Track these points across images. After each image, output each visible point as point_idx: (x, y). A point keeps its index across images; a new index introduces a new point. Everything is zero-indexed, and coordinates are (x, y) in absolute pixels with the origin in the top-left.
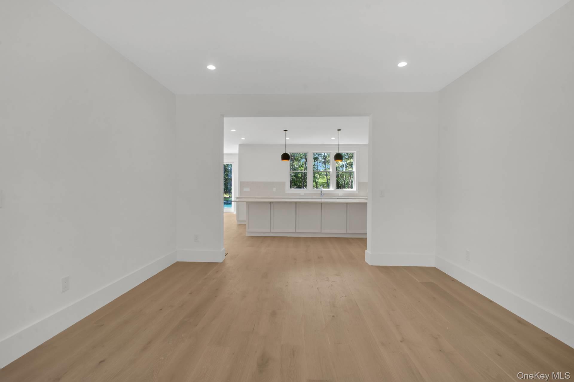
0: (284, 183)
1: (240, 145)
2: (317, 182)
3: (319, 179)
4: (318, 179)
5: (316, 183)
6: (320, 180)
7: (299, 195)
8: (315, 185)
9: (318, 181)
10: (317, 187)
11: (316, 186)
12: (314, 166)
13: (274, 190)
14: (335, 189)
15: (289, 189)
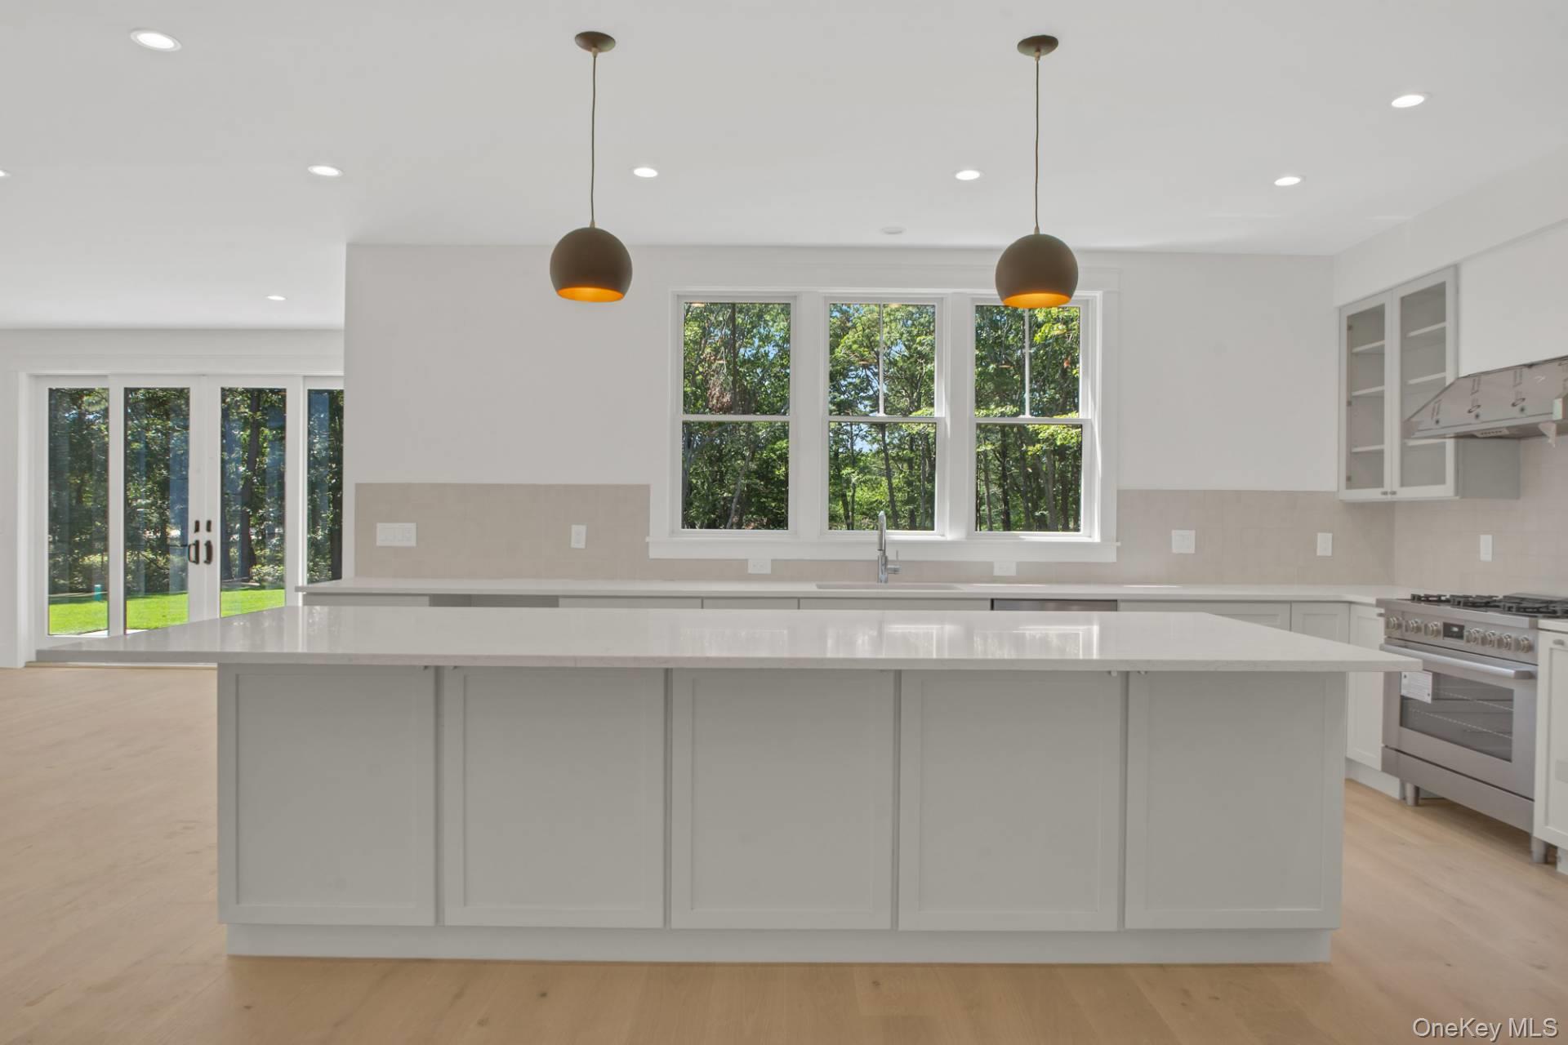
0: (637, 497)
1: (352, 247)
2: (849, 499)
3: (858, 489)
4: (854, 487)
5: (845, 504)
6: (863, 494)
7: (737, 569)
8: (842, 511)
9: (853, 501)
10: (850, 521)
11: (847, 517)
12: (837, 432)
13: (578, 535)
14: (969, 535)
15: (673, 532)
